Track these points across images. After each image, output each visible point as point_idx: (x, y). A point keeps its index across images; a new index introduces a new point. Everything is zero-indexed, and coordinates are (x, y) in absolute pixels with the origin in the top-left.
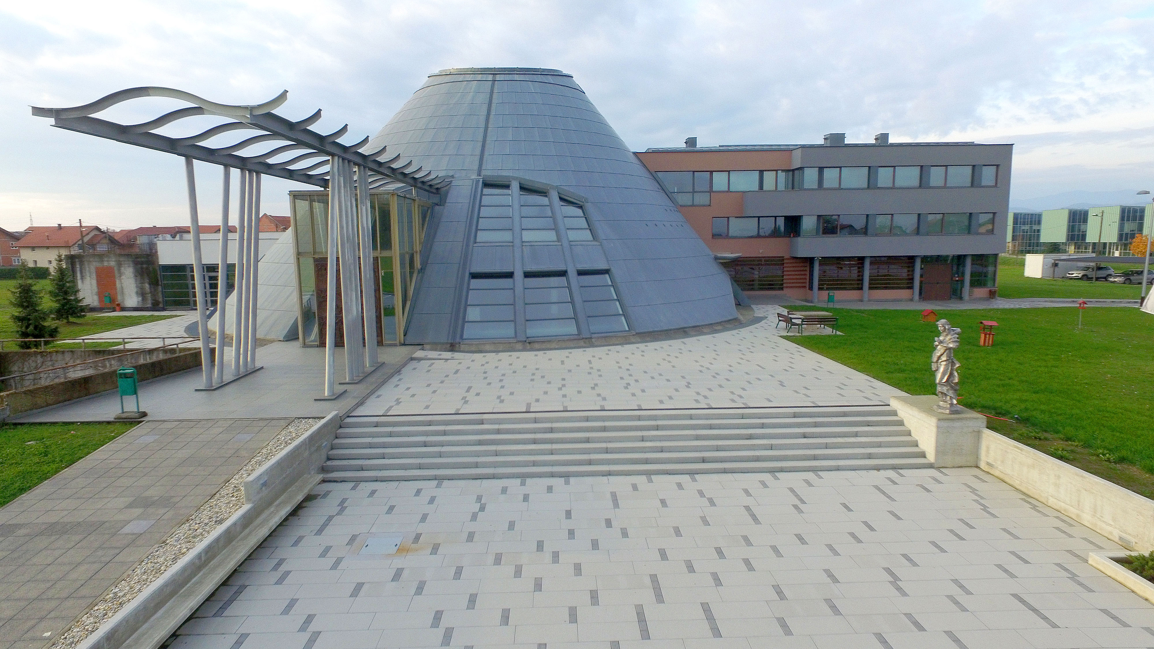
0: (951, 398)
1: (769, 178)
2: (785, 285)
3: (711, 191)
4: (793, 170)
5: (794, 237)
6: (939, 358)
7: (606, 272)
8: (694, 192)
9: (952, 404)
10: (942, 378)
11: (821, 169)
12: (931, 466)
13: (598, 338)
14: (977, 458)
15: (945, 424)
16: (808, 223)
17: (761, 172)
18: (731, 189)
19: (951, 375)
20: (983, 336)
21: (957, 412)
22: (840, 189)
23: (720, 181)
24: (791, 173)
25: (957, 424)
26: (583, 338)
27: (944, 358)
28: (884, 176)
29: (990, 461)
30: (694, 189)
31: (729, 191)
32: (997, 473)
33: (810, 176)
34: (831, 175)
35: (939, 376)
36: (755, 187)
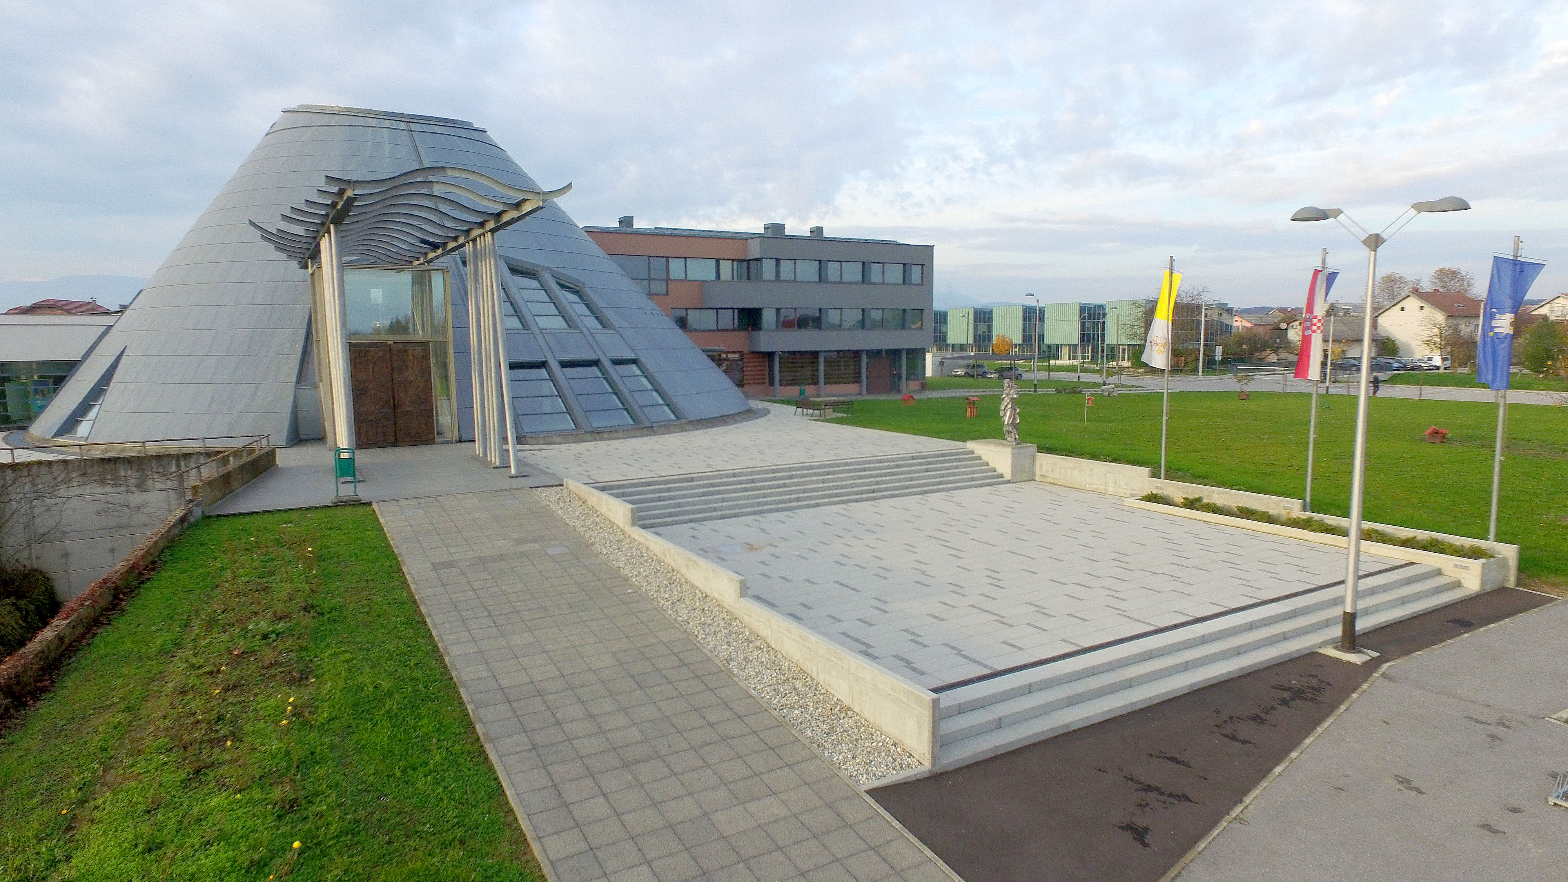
0: (1015, 434)
1: (726, 266)
2: (745, 382)
3: (667, 280)
4: (748, 261)
5: (752, 330)
6: (1006, 406)
7: (635, 361)
8: (650, 279)
9: (1015, 438)
10: (1009, 421)
11: (778, 261)
12: (1009, 482)
13: (658, 426)
14: (1033, 474)
15: (1016, 451)
16: (768, 317)
17: (718, 260)
18: (689, 278)
19: (1014, 418)
20: (969, 410)
21: (1019, 444)
22: (795, 281)
23: (676, 269)
24: (745, 263)
25: (1022, 451)
26: (646, 427)
27: (1009, 406)
28: (833, 270)
29: (1043, 473)
30: (649, 276)
31: (686, 280)
32: (1049, 480)
33: (768, 267)
34: (786, 267)
35: (1007, 419)
36: (712, 276)
